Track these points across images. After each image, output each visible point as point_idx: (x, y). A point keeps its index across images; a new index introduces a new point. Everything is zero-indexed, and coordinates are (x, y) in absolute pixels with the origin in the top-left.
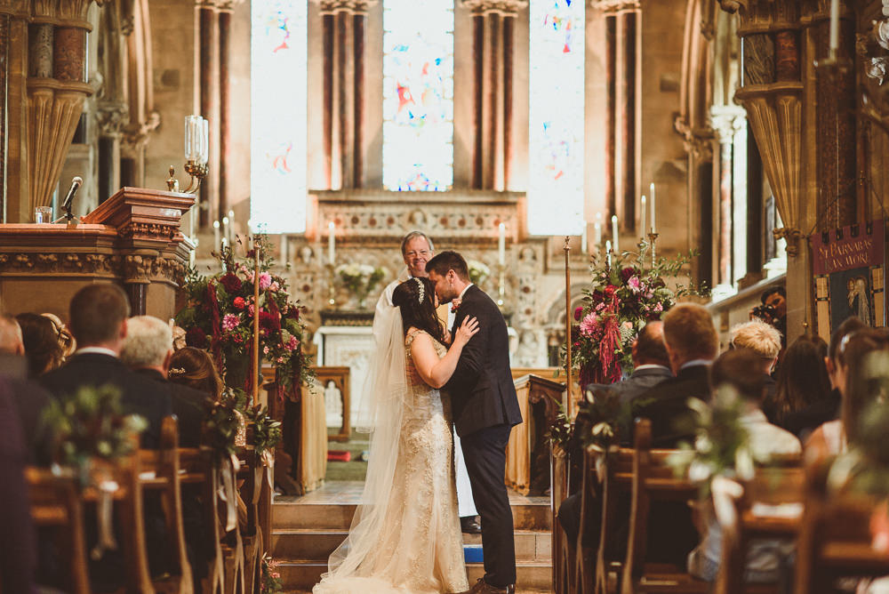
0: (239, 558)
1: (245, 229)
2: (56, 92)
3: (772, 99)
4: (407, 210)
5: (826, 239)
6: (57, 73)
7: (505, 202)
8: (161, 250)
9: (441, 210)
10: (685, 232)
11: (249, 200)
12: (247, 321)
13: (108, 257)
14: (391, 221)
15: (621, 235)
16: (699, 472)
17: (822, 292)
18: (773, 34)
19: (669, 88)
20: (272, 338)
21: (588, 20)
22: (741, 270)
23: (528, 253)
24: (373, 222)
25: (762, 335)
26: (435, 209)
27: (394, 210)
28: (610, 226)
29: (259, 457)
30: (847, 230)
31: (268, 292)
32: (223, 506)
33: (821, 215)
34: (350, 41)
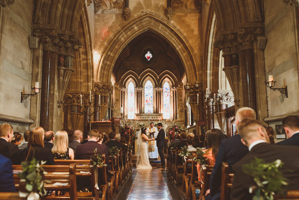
0: (128, 163)
1: (127, 119)
2: (105, 104)
3: (193, 104)
4: (148, 116)
5: (200, 121)
6: (104, 102)
7: (161, 115)
8: (118, 124)
9: (152, 116)
10: (183, 119)
11: (127, 115)
12: (128, 133)
13: (111, 125)
14: (145, 118)
15: (175, 119)
16: (182, 155)
17: (200, 128)
18: (193, 96)
19: (181, 100)
20: (131, 135)
21: (170, 92)
22: (190, 124)
23: (163, 121)
24: (143, 118)
25: (192, 135)
26: (151, 116)
27: (146, 116)
28: (174, 118)
29: (130, 151)
30: (203, 120)
31: (131, 129)
32: (127, 158)
33: (199, 118)
34: (140, 95)
